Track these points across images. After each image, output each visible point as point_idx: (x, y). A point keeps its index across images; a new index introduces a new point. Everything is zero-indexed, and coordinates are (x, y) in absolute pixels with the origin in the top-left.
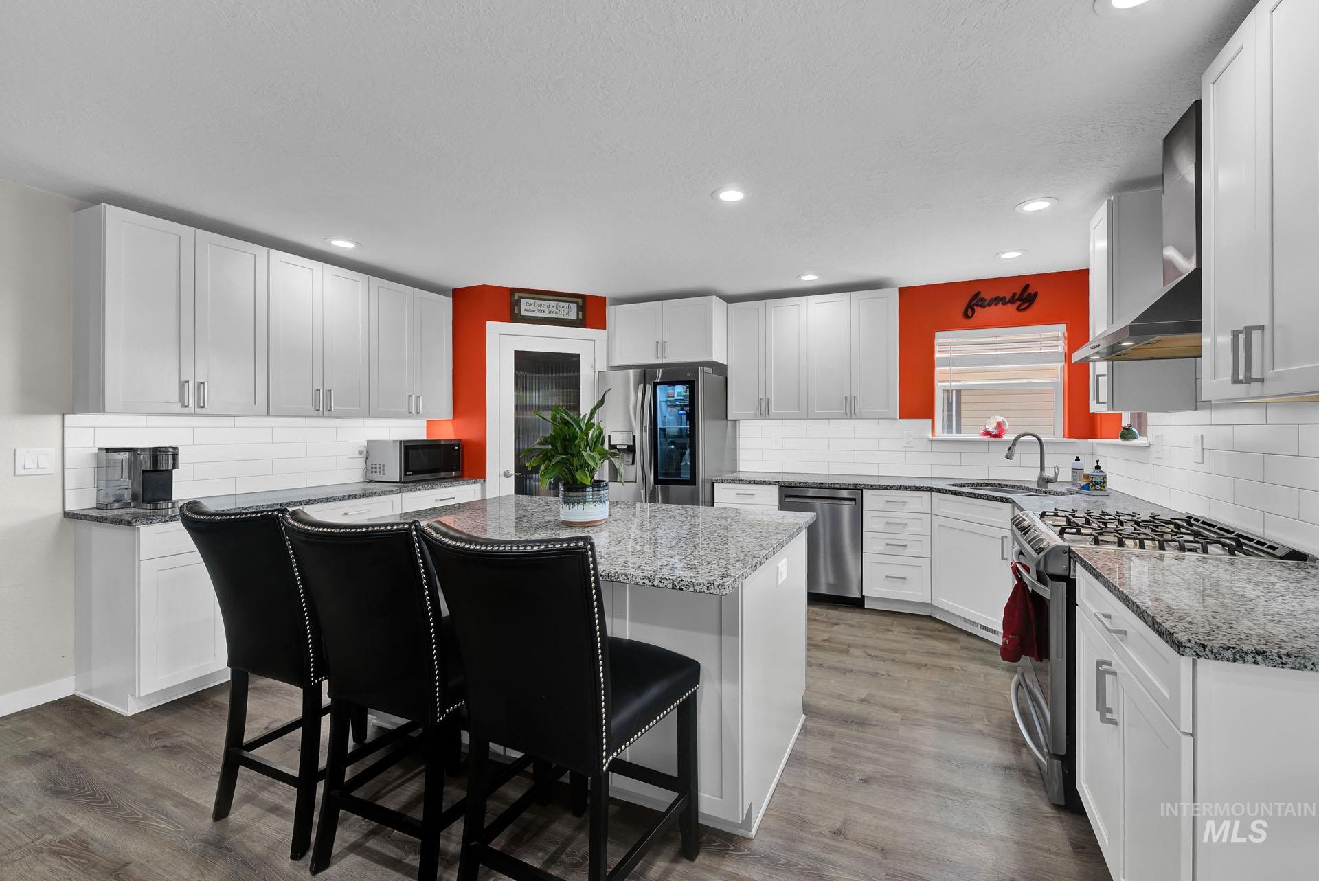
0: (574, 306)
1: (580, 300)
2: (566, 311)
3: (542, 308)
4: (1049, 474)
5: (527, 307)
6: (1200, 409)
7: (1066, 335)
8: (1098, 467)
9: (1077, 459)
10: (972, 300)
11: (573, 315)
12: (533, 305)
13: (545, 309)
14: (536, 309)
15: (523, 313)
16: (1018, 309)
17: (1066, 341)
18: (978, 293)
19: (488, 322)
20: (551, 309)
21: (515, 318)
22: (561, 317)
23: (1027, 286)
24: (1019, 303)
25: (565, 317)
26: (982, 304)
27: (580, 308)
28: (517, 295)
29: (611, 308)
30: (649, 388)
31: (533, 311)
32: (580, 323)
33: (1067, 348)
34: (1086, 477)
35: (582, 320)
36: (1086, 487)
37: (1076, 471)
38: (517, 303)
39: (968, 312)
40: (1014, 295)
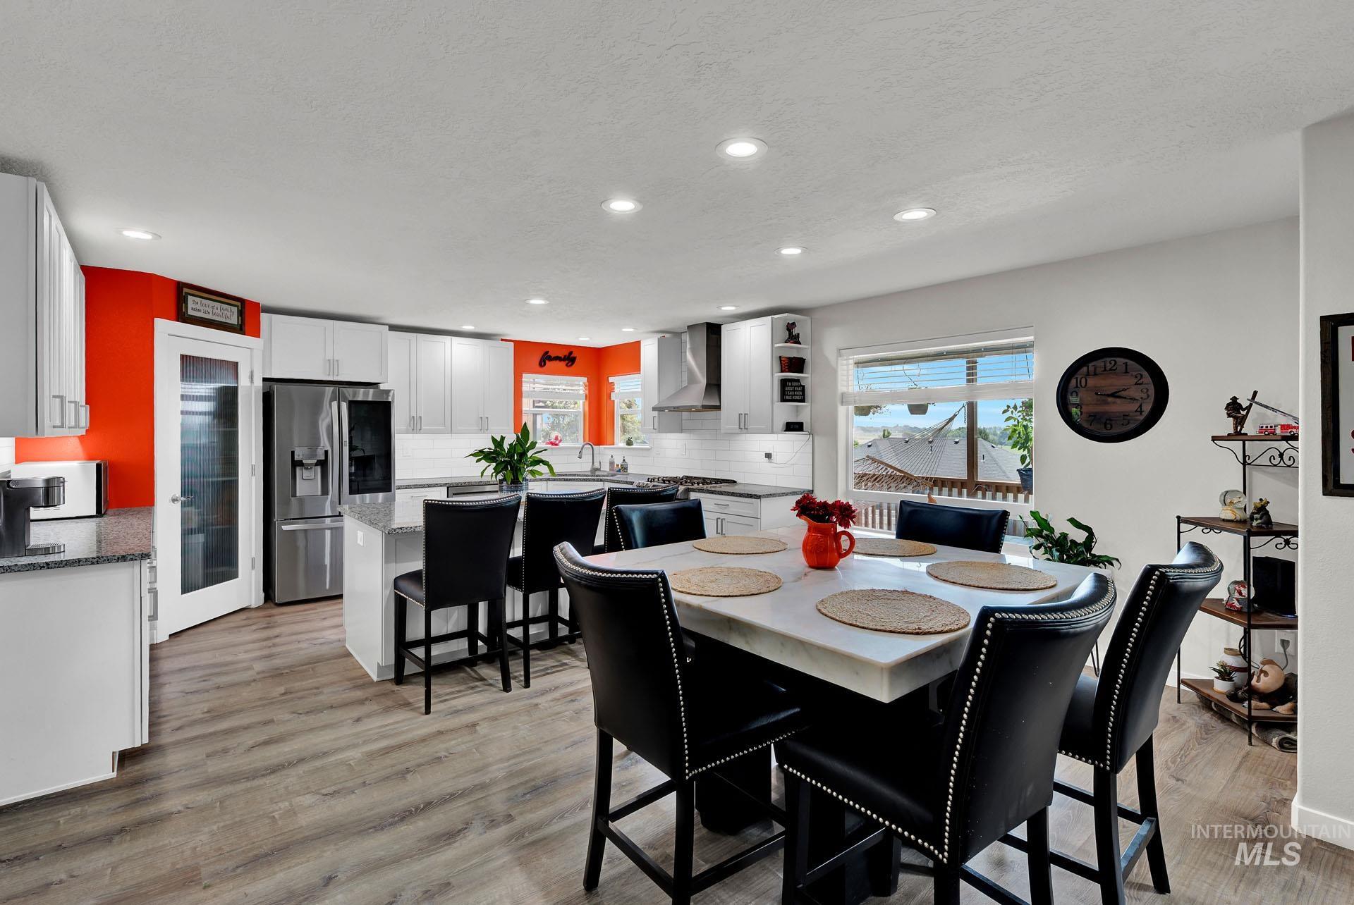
0: (235, 309)
1: (239, 304)
2: (228, 314)
3: (207, 309)
4: (597, 465)
5: (195, 306)
6: (684, 432)
7: (587, 384)
8: (624, 460)
9: (610, 457)
10: (544, 355)
11: (234, 320)
12: (199, 303)
13: (210, 310)
14: (201, 308)
15: (190, 312)
16: (567, 365)
17: (587, 388)
18: (548, 352)
19: (155, 319)
20: (215, 311)
21: (182, 317)
22: (223, 320)
23: (571, 353)
24: (567, 362)
25: (228, 321)
26: (550, 359)
27: (241, 314)
28: (185, 290)
29: (264, 317)
30: (344, 406)
31: (199, 310)
32: (240, 329)
33: (587, 392)
34: (618, 465)
35: (241, 326)
36: (619, 471)
37: (612, 463)
38: (186, 301)
39: (542, 363)
40: (565, 356)
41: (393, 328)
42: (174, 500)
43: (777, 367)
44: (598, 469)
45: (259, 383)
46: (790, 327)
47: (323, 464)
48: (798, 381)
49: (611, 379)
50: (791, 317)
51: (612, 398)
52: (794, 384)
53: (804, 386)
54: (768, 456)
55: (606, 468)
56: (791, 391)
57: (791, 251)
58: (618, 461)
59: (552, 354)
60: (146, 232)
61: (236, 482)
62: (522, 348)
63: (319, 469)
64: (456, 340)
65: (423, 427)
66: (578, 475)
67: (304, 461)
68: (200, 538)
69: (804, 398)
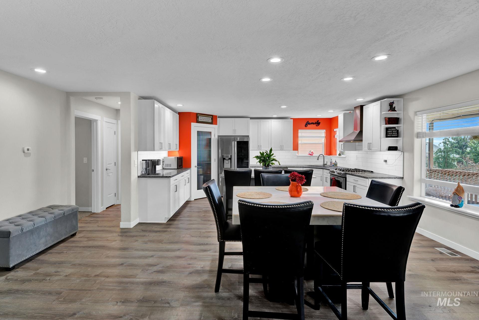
1: (211, 117)
3: (203, 119)
4: (325, 163)
5: (201, 119)
6: (357, 151)
7: (325, 132)
8: (336, 161)
9: (331, 160)
10: (307, 123)
11: (210, 121)
15: (199, 120)
16: (316, 126)
17: (326, 134)
18: (308, 121)
19: (191, 123)
20: (205, 119)
21: (198, 122)
22: (207, 121)
23: (318, 121)
24: (316, 124)
25: (209, 121)
26: (309, 124)
27: (212, 119)
28: (198, 115)
29: (218, 119)
30: (236, 143)
31: (201, 120)
32: (212, 123)
33: (325, 135)
34: (333, 163)
35: (212, 122)
36: (333, 165)
37: (331, 162)
38: (198, 117)
39: (306, 126)
40: (316, 122)
41: (252, 118)
42: (196, 167)
43: (384, 122)
44: (326, 165)
45: (217, 137)
46: (391, 105)
47: (230, 159)
48: (395, 128)
49: (335, 130)
50: (391, 100)
51: (336, 137)
52: (392, 129)
53: (398, 130)
54: (386, 161)
55: (329, 164)
56: (391, 133)
57: (348, 79)
58: (334, 162)
59: (310, 122)
60: (181, 105)
61: (211, 163)
62: (296, 121)
63: (230, 160)
64: (273, 120)
65: (262, 149)
66: (318, 166)
67: (226, 158)
68: (202, 177)
69: (398, 135)
